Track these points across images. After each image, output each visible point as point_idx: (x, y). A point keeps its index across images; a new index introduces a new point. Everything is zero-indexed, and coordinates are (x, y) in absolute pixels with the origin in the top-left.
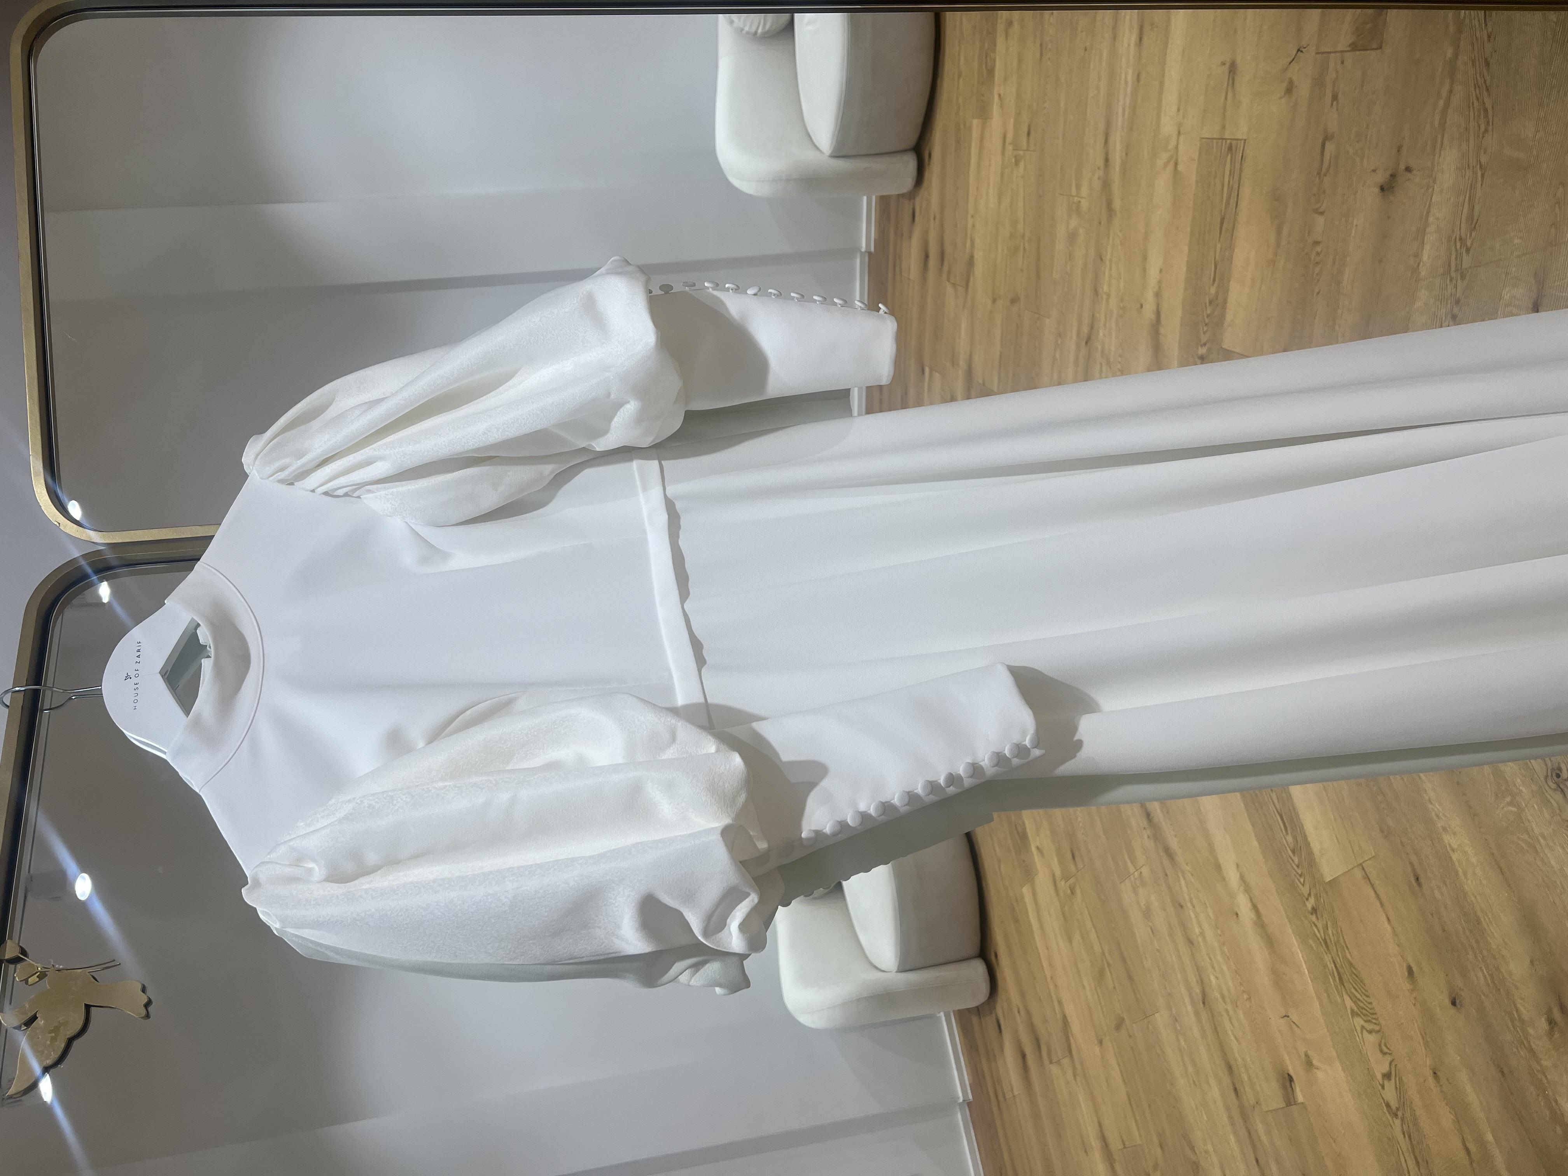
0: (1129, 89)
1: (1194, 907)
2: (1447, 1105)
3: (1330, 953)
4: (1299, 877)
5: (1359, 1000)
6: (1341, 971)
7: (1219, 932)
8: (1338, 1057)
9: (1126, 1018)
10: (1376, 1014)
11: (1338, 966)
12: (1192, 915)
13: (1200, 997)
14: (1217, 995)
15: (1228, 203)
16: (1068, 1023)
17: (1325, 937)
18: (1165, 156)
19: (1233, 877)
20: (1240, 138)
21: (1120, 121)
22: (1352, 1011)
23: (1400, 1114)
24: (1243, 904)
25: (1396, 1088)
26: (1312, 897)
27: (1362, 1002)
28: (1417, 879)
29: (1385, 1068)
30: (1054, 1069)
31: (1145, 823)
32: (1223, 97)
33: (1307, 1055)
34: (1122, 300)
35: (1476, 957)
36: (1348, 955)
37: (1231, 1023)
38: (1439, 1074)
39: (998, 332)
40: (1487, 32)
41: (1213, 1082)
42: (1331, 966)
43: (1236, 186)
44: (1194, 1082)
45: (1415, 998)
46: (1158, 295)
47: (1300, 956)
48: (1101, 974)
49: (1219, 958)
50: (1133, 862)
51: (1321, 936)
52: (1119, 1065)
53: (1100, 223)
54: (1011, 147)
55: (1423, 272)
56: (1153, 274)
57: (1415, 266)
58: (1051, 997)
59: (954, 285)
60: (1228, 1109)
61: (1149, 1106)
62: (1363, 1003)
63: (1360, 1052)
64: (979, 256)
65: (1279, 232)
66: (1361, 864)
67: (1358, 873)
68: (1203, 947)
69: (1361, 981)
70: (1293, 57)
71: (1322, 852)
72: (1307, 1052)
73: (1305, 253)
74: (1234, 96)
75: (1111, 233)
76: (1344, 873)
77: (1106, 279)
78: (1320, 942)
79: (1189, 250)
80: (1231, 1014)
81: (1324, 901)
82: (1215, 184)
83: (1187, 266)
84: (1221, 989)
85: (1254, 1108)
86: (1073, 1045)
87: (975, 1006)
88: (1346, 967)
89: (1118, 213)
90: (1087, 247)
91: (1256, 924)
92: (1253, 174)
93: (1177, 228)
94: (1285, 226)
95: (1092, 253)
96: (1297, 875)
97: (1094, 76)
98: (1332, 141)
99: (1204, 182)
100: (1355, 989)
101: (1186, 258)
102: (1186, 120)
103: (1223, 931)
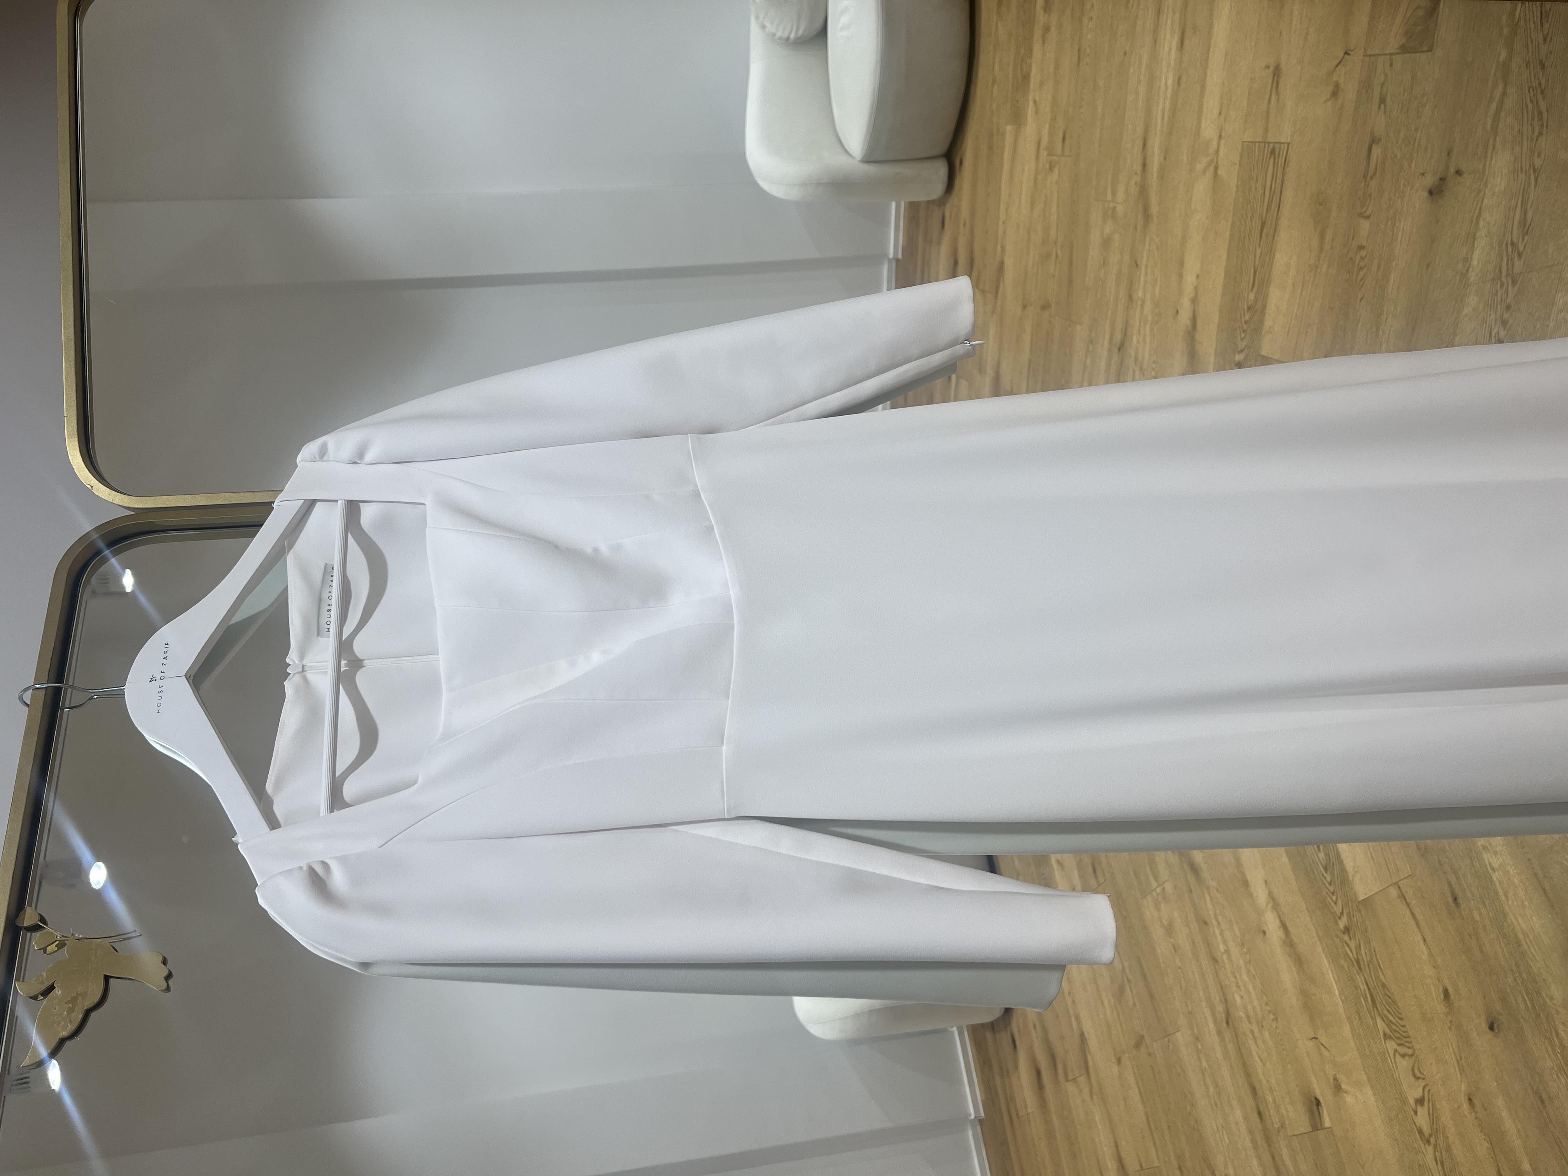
0: (1169, 93)
1: (1219, 923)
2: (1481, 1132)
3: (1363, 973)
4: (1331, 896)
5: (1392, 1022)
6: (1374, 992)
7: (1245, 950)
8: (1369, 1079)
9: (1146, 1037)
10: (1409, 1037)
11: (1371, 988)
12: (1218, 934)
13: (1224, 1016)
14: (1241, 1013)
15: (1269, 207)
16: (1086, 1040)
17: (1357, 956)
18: (1204, 161)
19: (1261, 895)
20: (1282, 141)
21: (1159, 125)
22: (1385, 1034)
23: (1432, 1140)
24: (1271, 921)
25: (1429, 1114)
26: (1345, 914)
27: (1395, 1024)
28: (1455, 899)
29: (1418, 1093)
30: (1071, 1088)
32: (1266, 101)
33: (1335, 1079)
34: (1157, 306)
35: (1515, 979)
36: (1381, 976)
37: (1257, 1044)
38: (1474, 1100)
39: (1027, 338)
40: (1543, 34)
41: (1235, 1103)
42: (1363, 987)
43: (1278, 189)
44: (1216, 1104)
45: (1451, 1022)
46: (1194, 301)
47: (1330, 977)
48: (1121, 989)
49: (1245, 976)
50: (1156, 878)
51: (1354, 957)
52: (1137, 1083)
53: (1136, 229)
54: (1045, 153)
55: (1472, 276)
56: (1190, 280)
57: (1464, 271)
58: (1068, 1012)
59: (984, 291)
60: (1251, 1132)
61: (1169, 1127)
62: (1396, 1026)
63: (1392, 1075)
64: (1009, 262)
65: (1322, 236)
66: (1397, 883)
67: (1394, 892)
68: (1227, 966)
69: (1395, 1002)
70: (1339, 60)
71: (1356, 869)
72: (1335, 1075)
73: (1349, 257)
74: (1278, 100)
75: (1147, 239)
76: (1377, 893)
77: (1142, 284)
78: (1352, 962)
79: (1228, 255)
80: (1256, 1034)
81: (1357, 920)
82: (1256, 188)
83: (1226, 272)
84: (1246, 1009)
85: (1279, 1132)
86: (1090, 1063)
87: (989, 1021)
88: (1379, 988)
89: (1155, 218)
90: (1122, 253)
91: (1284, 943)
92: (1297, 178)
93: (1216, 232)
94: (1329, 230)
95: (1127, 258)
96: (1329, 893)
97: (1133, 80)
98: (1379, 145)
99: (1245, 186)
100: (1389, 1012)
101: (1224, 264)
102: (1227, 124)
103: (1249, 950)
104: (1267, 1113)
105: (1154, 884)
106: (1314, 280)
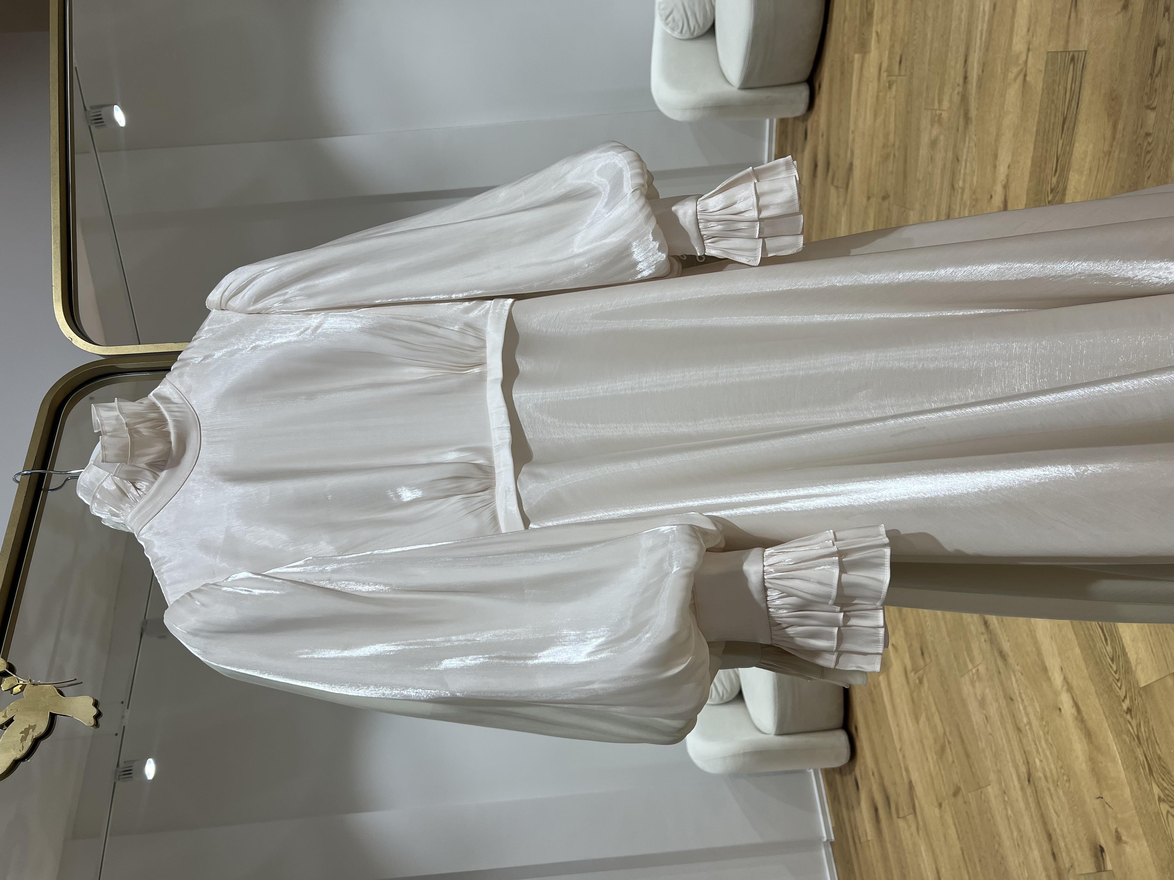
0: (986, 18)
3: (1142, 747)
4: (1117, 682)
5: (1165, 788)
6: (1151, 763)
7: (1044, 724)
8: (1145, 835)
9: (962, 787)
11: (1149, 759)
12: (1021, 708)
13: (1026, 775)
14: (1041, 774)
15: (1069, 105)
16: (914, 787)
17: (1138, 733)
18: (1015, 70)
19: (1057, 679)
20: (1081, 49)
21: (977, 44)
22: (1159, 797)
24: (1066, 701)
26: (1128, 698)
30: (901, 823)
31: (982, 629)
32: (1067, 17)
33: (1117, 831)
34: (974, 192)
36: (1158, 751)
37: (1052, 799)
39: (871, 223)
41: (1034, 845)
42: (1142, 758)
43: (1077, 90)
44: (1018, 844)
46: (1006, 187)
47: (1114, 748)
48: (943, 749)
49: (1044, 745)
50: (972, 661)
51: (1134, 733)
52: (955, 824)
53: (958, 130)
54: (885, 74)
56: (1002, 170)
58: (900, 765)
59: (837, 187)
60: (1046, 869)
61: (980, 861)
64: (857, 163)
65: (1115, 127)
67: (1170, 681)
68: (1029, 735)
69: (1169, 773)
71: (1139, 662)
72: (1117, 828)
73: (1138, 143)
74: (1077, 15)
75: (967, 138)
76: (1157, 681)
77: (962, 176)
78: (1134, 738)
79: (1035, 148)
80: (1052, 791)
81: (1138, 703)
82: (1059, 90)
83: (1033, 161)
84: (1044, 770)
85: (1069, 870)
86: (917, 806)
87: (838, 766)
88: (1155, 759)
89: (974, 120)
90: (946, 151)
91: (1076, 718)
92: (1092, 79)
93: (1025, 129)
94: (1120, 122)
95: (950, 155)
96: (1115, 680)
97: (956, 9)
98: (1164, 46)
99: (1049, 89)
100: (1163, 779)
101: (1031, 155)
102: (1034, 39)
103: (1047, 723)
104: (1060, 855)
105: (970, 666)
106: (1107, 165)
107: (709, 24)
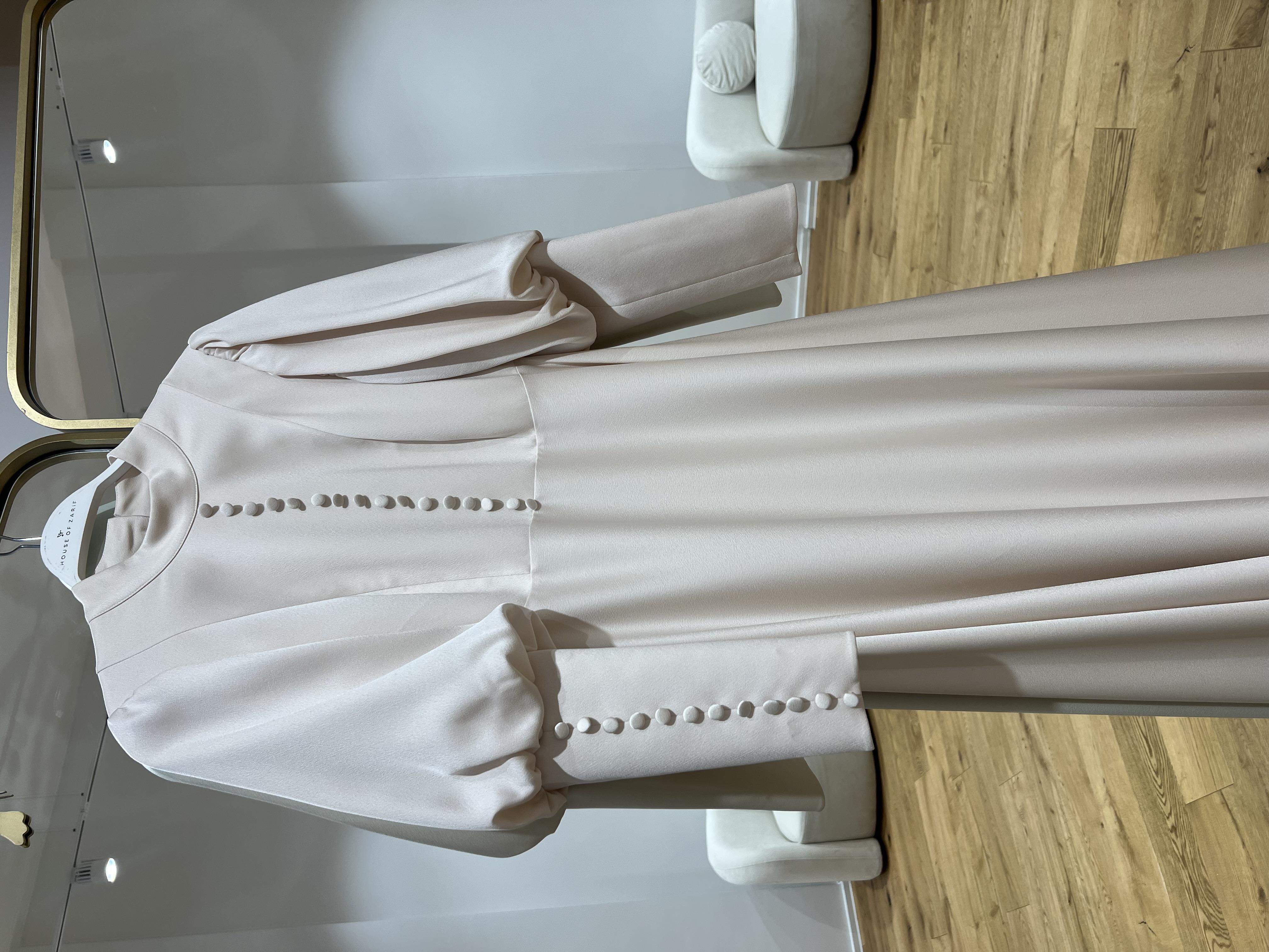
0: (1034, 89)
3: (1187, 869)
4: (1161, 797)
5: (1211, 914)
6: (1196, 886)
7: (1085, 839)
9: (1000, 905)
10: (1227, 929)
11: (1194, 881)
12: (1062, 821)
13: (1067, 895)
14: (1082, 895)
15: (1118, 183)
16: (949, 905)
17: (1183, 854)
18: (1062, 145)
19: (1099, 791)
20: (1129, 128)
21: (1025, 116)
22: (1205, 925)
24: (1108, 816)
26: (1173, 815)
27: (1214, 917)
30: (935, 944)
31: (1024, 735)
32: (1116, 93)
34: (1020, 271)
36: (1204, 873)
37: (1094, 923)
42: (1187, 881)
43: (1125, 169)
45: (1265, 919)
46: (1052, 267)
47: (1158, 869)
48: (981, 864)
49: (1086, 864)
50: (1012, 768)
51: (1179, 853)
52: (992, 946)
53: (1003, 204)
54: (930, 141)
56: (1048, 247)
58: (935, 879)
59: (879, 256)
62: (1216, 918)
64: (900, 233)
65: (1163, 210)
66: (1220, 790)
67: (1217, 799)
68: (1071, 852)
69: (1215, 898)
70: (1180, 56)
71: (1184, 776)
73: (1186, 228)
74: (1126, 91)
75: (1013, 212)
76: (1202, 798)
77: (1007, 251)
78: (1178, 859)
79: (1081, 227)
80: (1093, 914)
81: (1183, 821)
82: (1106, 169)
83: (1079, 240)
84: (1085, 892)
86: (953, 925)
87: (869, 879)
88: (1201, 884)
89: (1019, 194)
90: (991, 225)
91: (1119, 835)
92: (1141, 159)
93: (1071, 207)
94: (1169, 204)
95: (995, 229)
96: (1159, 795)
97: (1003, 78)
98: (1215, 129)
99: (1097, 167)
100: (1209, 905)
101: (1078, 234)
102: (1082, 114)
103: (1089, 838)
105: (1010, 774)
106: (1155, 248)
107: (750, 80)
